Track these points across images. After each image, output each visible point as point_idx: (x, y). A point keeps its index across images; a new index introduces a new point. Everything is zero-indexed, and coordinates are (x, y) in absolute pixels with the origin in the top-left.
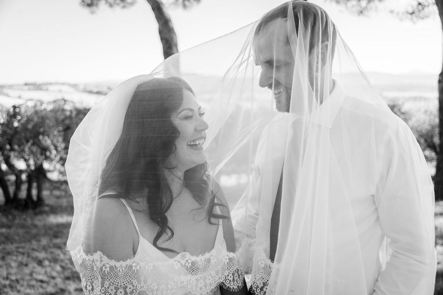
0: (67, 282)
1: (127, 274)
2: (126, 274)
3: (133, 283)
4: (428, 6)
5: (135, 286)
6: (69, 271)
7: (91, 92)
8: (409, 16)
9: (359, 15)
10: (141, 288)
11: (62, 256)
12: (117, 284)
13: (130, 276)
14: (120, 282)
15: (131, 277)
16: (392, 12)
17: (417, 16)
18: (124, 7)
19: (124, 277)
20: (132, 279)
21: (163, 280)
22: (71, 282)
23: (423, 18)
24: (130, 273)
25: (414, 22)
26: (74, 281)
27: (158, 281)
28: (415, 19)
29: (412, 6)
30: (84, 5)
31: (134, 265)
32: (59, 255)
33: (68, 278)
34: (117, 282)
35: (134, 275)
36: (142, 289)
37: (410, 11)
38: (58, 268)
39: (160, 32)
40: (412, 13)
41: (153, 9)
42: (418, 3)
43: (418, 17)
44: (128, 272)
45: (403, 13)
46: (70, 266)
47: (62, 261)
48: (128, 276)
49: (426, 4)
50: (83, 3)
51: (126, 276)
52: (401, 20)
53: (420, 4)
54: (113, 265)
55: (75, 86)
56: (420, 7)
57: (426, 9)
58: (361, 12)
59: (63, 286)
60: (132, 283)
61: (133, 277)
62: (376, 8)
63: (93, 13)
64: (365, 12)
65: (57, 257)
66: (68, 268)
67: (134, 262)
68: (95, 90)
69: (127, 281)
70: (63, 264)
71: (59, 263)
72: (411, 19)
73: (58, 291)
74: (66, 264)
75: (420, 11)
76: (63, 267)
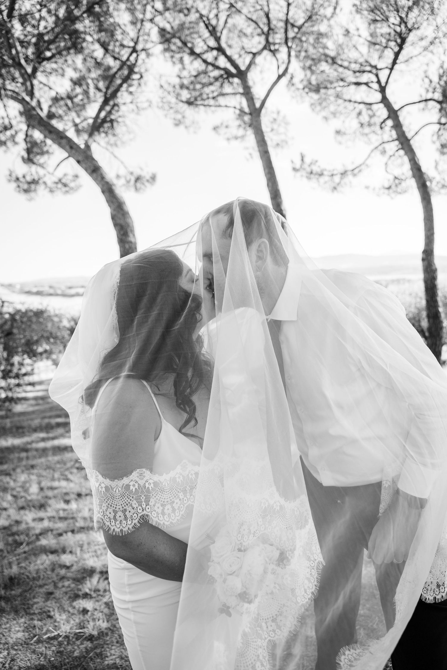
0: (22, 512)
1: (125, 495)
2: (123, 495)
3: (133, 505)
4: (405, 180)
5: (135, 508)
6: (23, 499)
7: (29, 293)
8: (386, 191)
9: (333, 191)
10: (143, 510)
11: (12, 484)
12: (115, 506)
13: (127, 497)
14: (118, 504)
15: (129, 498)
16: (367, 187)
17: (394, 192)
18: (67, 192)
19: (122, 498)
20: (131, 500)
21: (167, 499)
22: (27, 512)
23: (400, 193)
24: (127, 493)
25: (392, 198)
26: (30, 510)
27: (161, 501)
28: (393, 195)
29: (389, 180)
30: (19, 191)
31: (131, 483)
32: (8, 483)
33: (23, 508)
34: (115, 504)
35: (132, 496)
36: (145, 512)
37: (387, 185)
38: (9, 498)
39: (113, 218)
40: (389, 188)
41: (103, 192)
42: (394, 177)
43: (396, 192)
44: (125, 492)
45: (380, 189)
46: (22, 494)
47: (13, 489)
48: (126, 497)
49: (403, 177)
50: (18, 189)
51: (123, 497)
52: (378, 195)
53: (396, 178)
54: (109, 485)
55: (10, 286)
56: (397, 181)
57: (404, 184)
58: (335, 188)
59: (18, 518)
60: (131, 505)
61: (131, 498)
62: (350, 182)
63: (31, 200)
64: (339, 188)
65: (6, 485)
66: (22, 497)
67: (132, 480)
68: (35, 290)
69: (125, 502)
70: (15, 493)
71: (10, 491)
72: (389, 195)
73: (13, 523)
74: (19, 492)
75: (396, 186)
76: (14, 496)
